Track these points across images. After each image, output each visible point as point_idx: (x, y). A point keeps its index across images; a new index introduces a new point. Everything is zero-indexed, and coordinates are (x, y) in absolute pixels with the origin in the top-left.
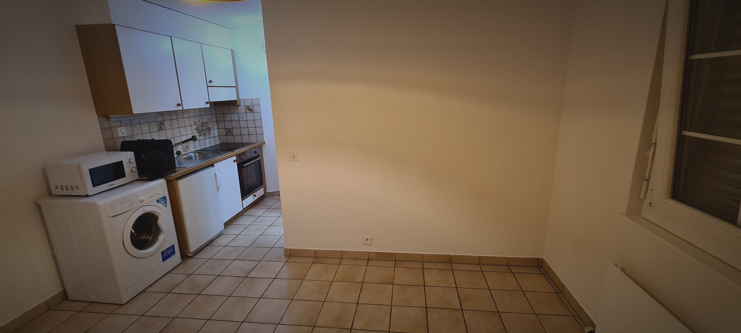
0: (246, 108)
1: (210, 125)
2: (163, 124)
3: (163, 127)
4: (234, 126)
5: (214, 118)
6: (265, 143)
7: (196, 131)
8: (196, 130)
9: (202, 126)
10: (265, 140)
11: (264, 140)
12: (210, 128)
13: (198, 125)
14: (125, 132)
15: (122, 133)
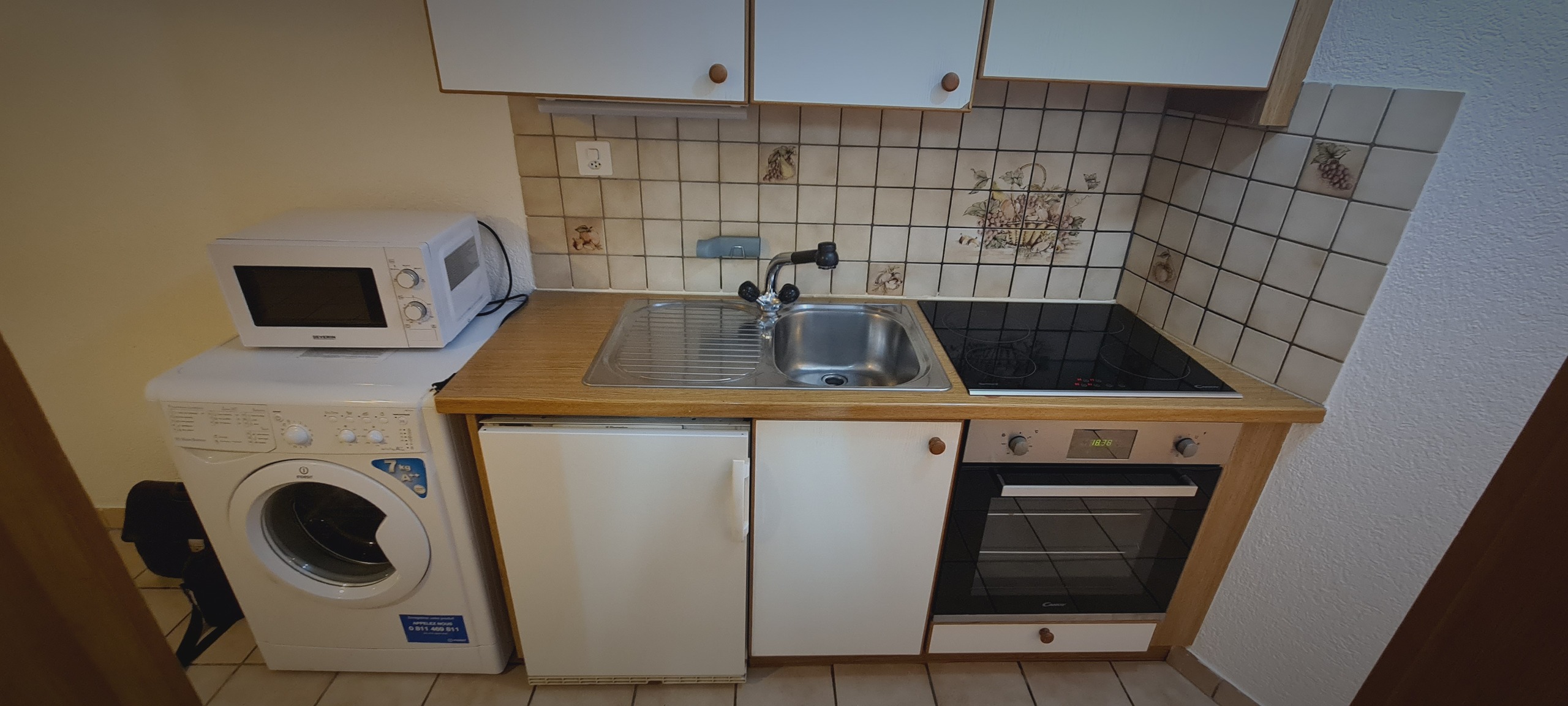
0: (1315, 153)
1: (1085, 208)
2: (794, 159)
3: (787, 170)
4: (1199, 247)
5: (1130, 176)
6: (1321, 421)
7: (974, 221)
8: (974, 212)
9: (1026, 202)
10: (1329, 399)
11: (1325, 399)
12: (1076, 223)
13: (996, 195)
14: (606, 161)
15: (595, 166)
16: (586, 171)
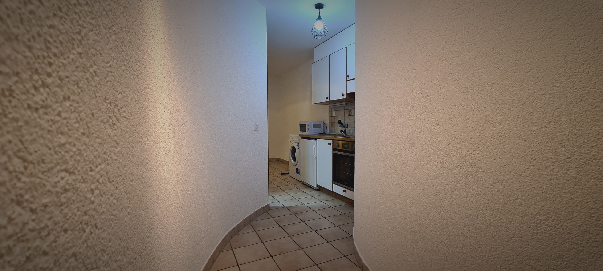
3: (351, 113)
14: (335, 114)
15: (334, 115)
16: (333, 116)
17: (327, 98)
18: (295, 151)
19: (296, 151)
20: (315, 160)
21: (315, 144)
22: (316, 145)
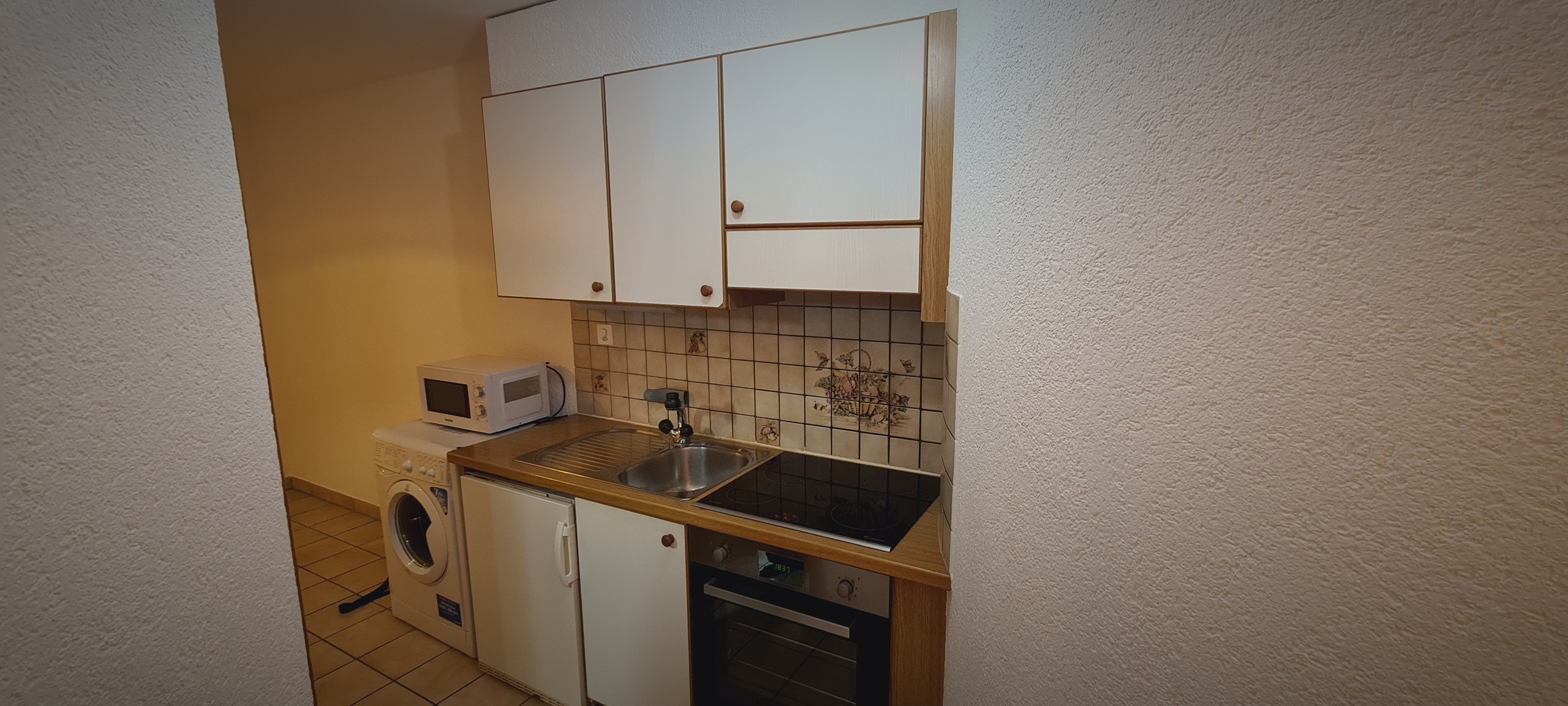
1: (907, 388)
2: (704, 339)
7: (822, 392)
8: (822, 385)
9: (859, 380)
12: (903, 400)
13: (836, 373)
14: (610, 336)
15: (605, 339)
16: (601, 342)
17: (597, 288)
18: (426, 522)
19: (430, 523)
20: (571, 593)
21: (567, 519)
22: (570, 526)
